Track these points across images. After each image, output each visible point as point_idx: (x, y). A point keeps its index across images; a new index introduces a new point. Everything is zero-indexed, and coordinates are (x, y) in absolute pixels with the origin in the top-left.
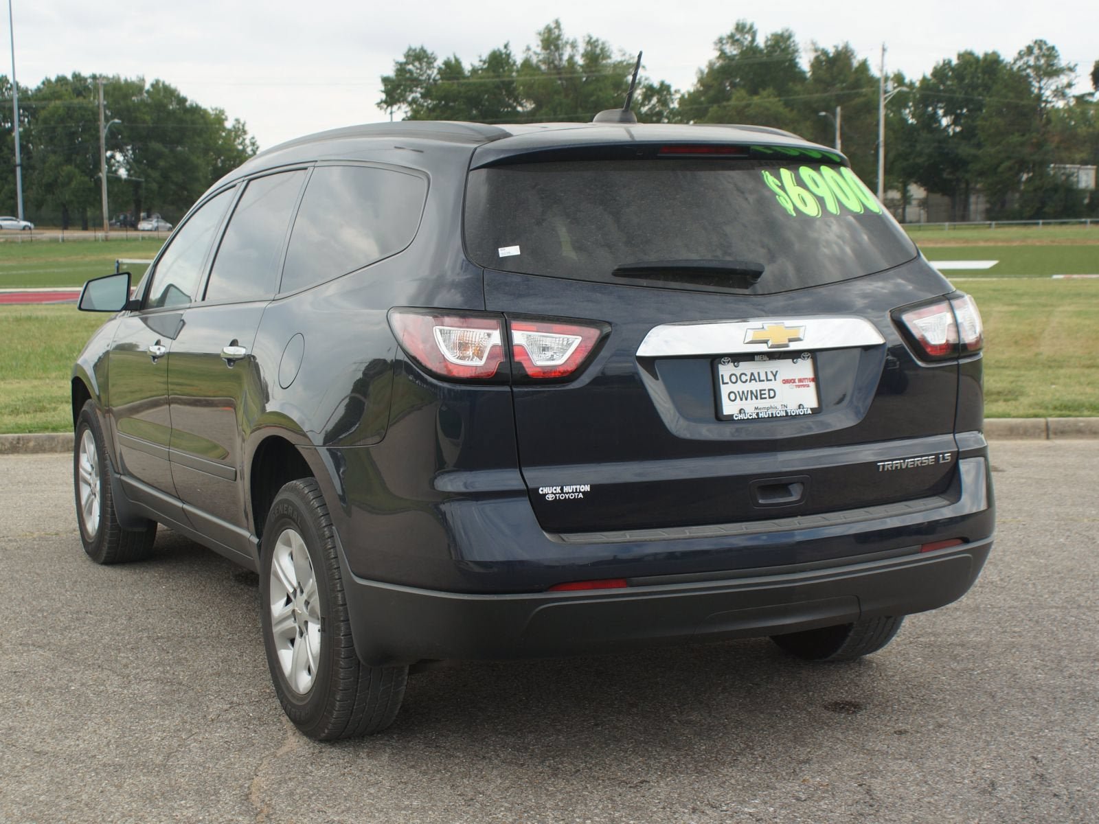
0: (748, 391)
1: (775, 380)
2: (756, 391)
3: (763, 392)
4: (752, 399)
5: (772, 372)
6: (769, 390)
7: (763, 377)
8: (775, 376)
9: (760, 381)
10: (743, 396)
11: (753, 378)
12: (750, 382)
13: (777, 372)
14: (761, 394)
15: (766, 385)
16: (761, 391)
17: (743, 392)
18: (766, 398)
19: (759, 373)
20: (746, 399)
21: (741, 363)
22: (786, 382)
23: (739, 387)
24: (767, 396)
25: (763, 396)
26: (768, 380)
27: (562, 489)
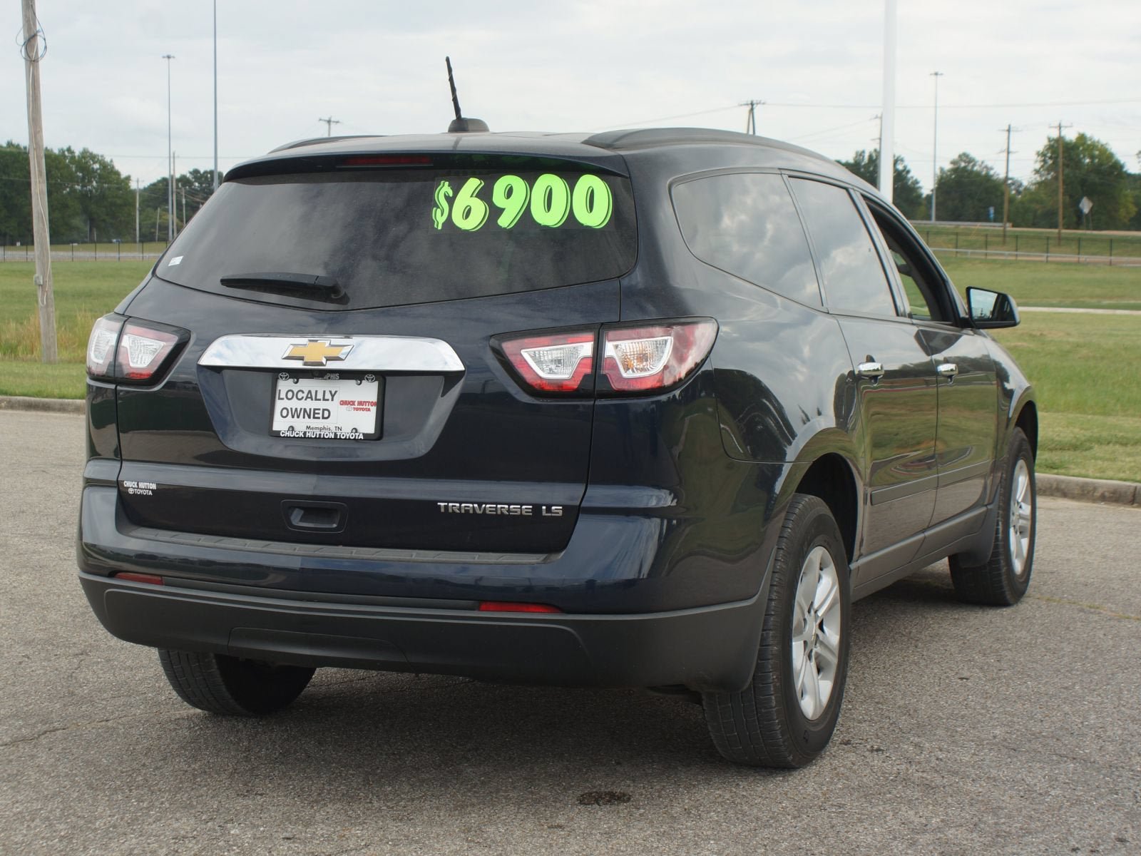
0: (301, 409)
1: (332, 400)
2: (310, 409)
3: (316, 411)
4: (304, 417)
5: (331, 392)
6: (324, 410)
7: (320, 396)
8: (333, 396)
9: (316, 399)
10: (295, 413)
11: (309, 396)
12: (306, 399)
13: (336, 392)
14: (314, 413)
15: (321, 405)
16: (315, 410)
17: (296, 409)
18: (319, 418)
19: (316, 392)
20: (298, 417)
21: (300, 380)
22: (343, 403)
23: (294, 404)
24: (320, 416)
25: (316, 416)
26: (324, 399)
27: (138, 485)
